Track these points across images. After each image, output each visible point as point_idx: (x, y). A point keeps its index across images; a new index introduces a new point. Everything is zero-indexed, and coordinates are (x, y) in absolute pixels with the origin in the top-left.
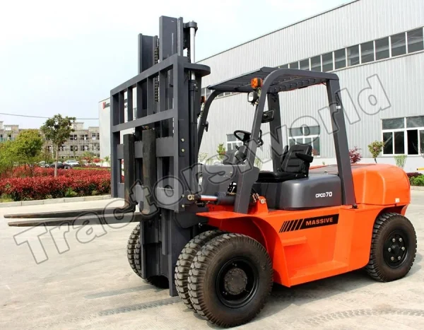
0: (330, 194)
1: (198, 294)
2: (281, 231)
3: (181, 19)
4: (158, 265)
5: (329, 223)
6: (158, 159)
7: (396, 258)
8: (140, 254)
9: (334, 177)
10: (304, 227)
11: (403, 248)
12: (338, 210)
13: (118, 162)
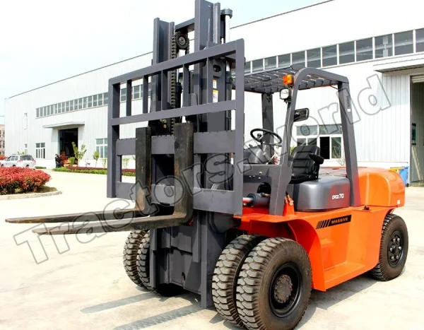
0: (342, 195)
1: (253, 305)
2: (318, 228)
3: (219, 5)
4: (166, 273)
5: (346, 222)
6: (196, 157)
7: (395, 257)
8: (147, 260)
9: (344, 179)
10: (331, 225)
11: (400, 248)
12: (350, 211)
13: (118, 158)
